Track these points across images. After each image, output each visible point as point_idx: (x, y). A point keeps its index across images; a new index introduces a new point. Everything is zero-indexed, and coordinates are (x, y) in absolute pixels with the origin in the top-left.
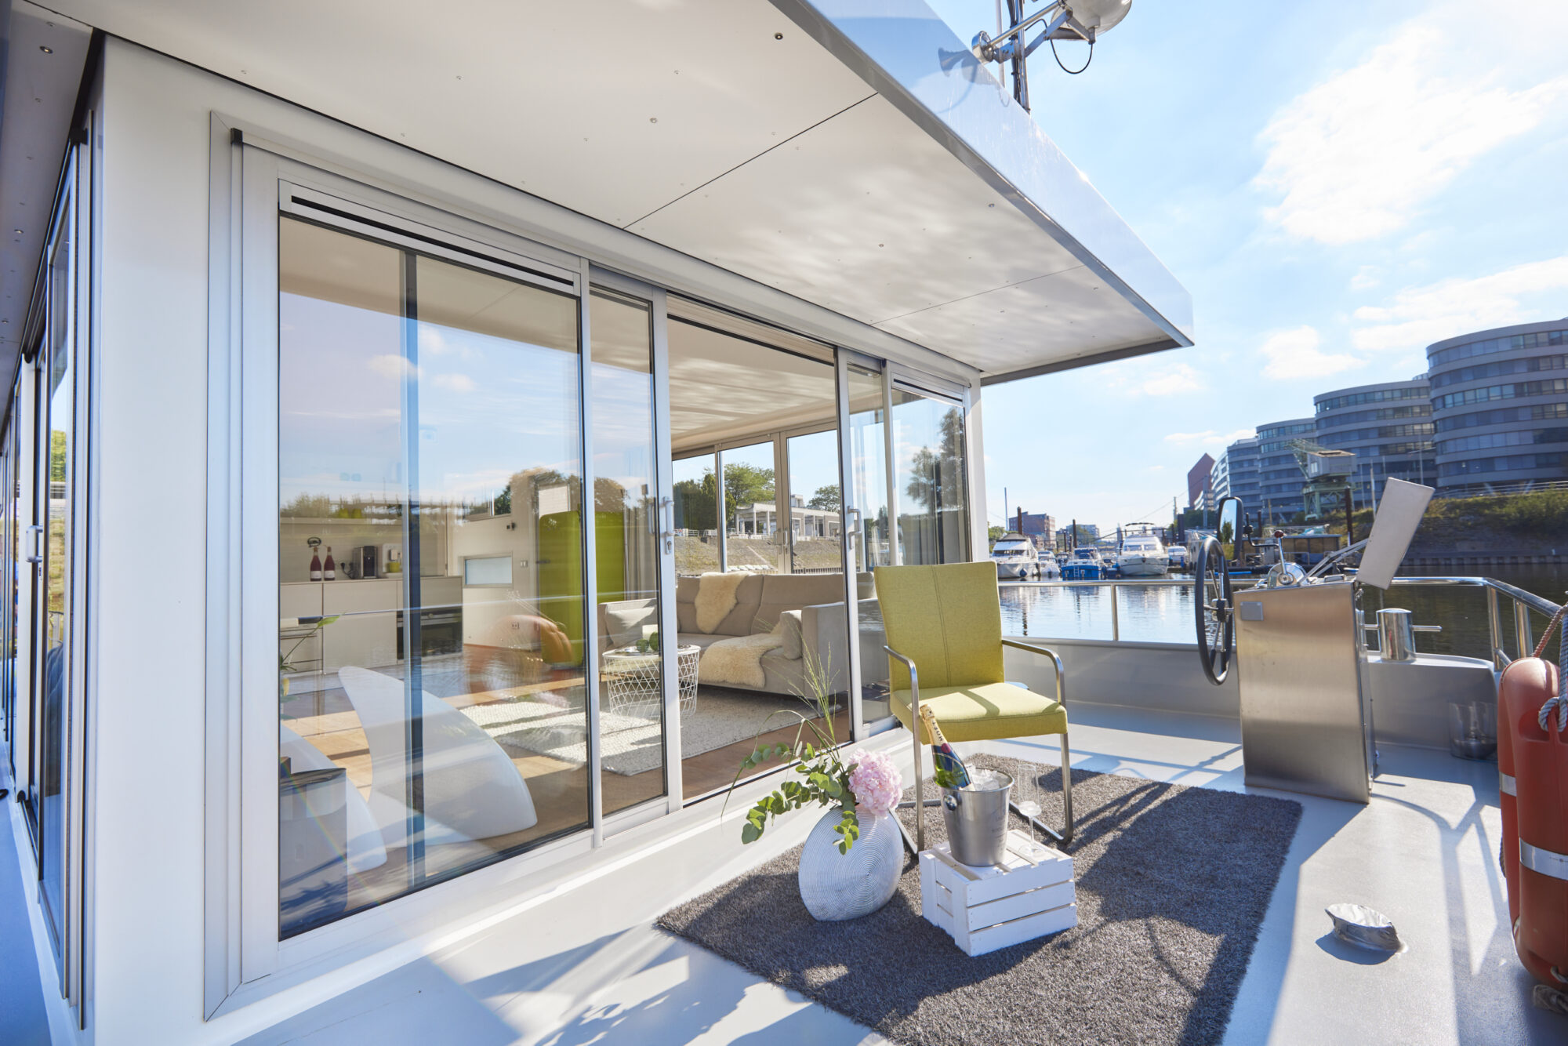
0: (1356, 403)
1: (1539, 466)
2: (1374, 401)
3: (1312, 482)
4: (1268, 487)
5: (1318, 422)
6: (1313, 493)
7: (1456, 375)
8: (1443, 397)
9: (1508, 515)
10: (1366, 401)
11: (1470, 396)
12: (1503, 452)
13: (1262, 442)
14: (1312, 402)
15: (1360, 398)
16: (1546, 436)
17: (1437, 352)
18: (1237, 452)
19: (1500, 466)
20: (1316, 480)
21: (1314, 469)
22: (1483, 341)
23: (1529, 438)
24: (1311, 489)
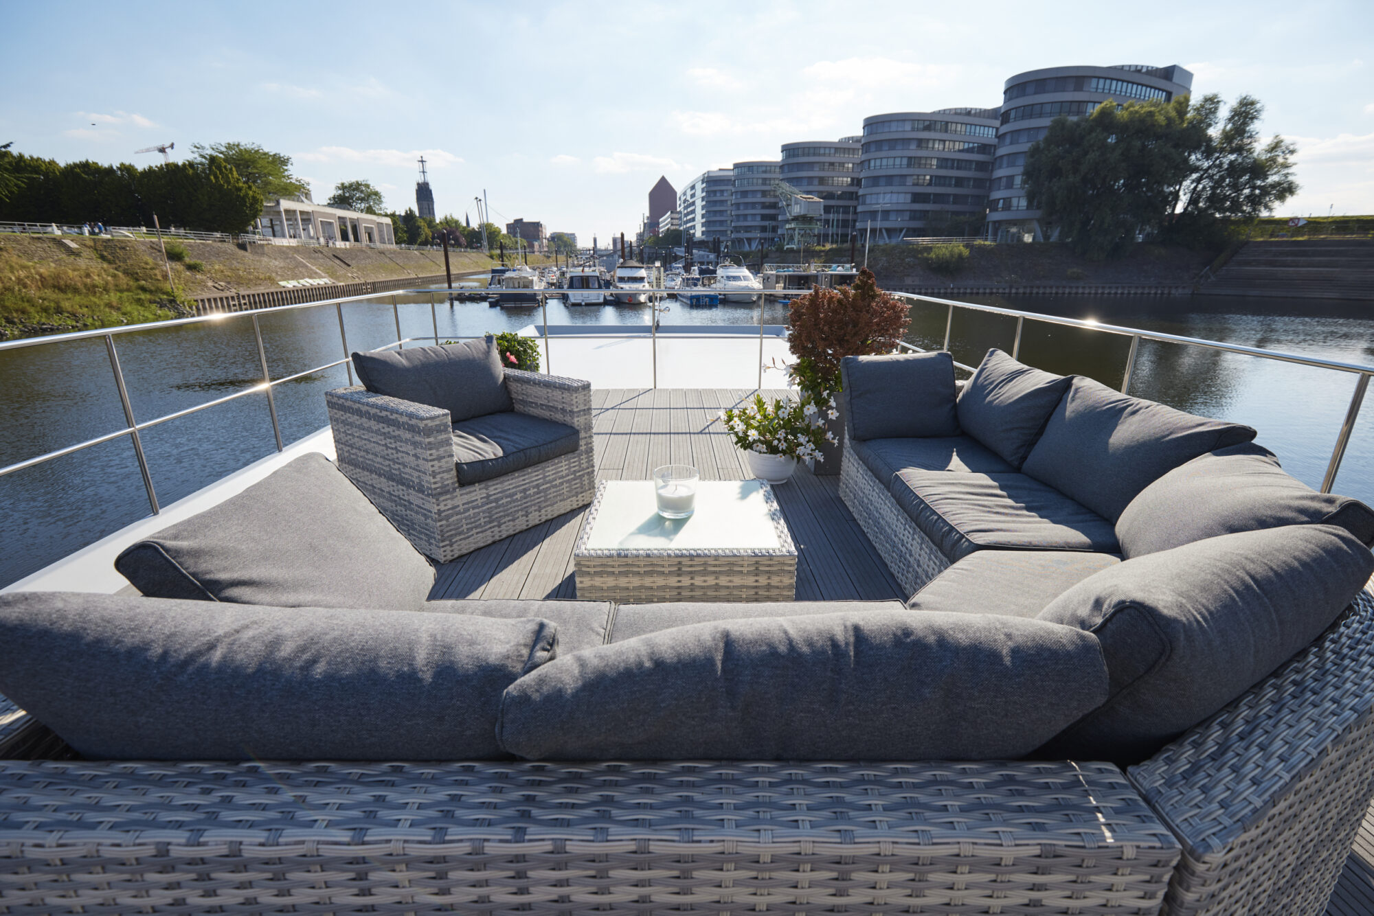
0: (808, 155)
1: (912, 218)
2: (819, 155)
3: (793, 220)
4: (738, 216)
5: (782, 167)
6: (794, 229)
7: (879, 144)
8: (869, 160)
9: (931, 259)
10: (814, 155)
11: (884, 162)
12: (895, 208)
13: (738, 177)
14: (780, 149)
15: (812, 151)
16: (917, 198)
17: (871, 124)
18: (713, 183)
19: (892, 217)
20: (796, 219)
21: (796, 210)
22: (898, 121)
23: (909, 198)
24: (793, 226)
